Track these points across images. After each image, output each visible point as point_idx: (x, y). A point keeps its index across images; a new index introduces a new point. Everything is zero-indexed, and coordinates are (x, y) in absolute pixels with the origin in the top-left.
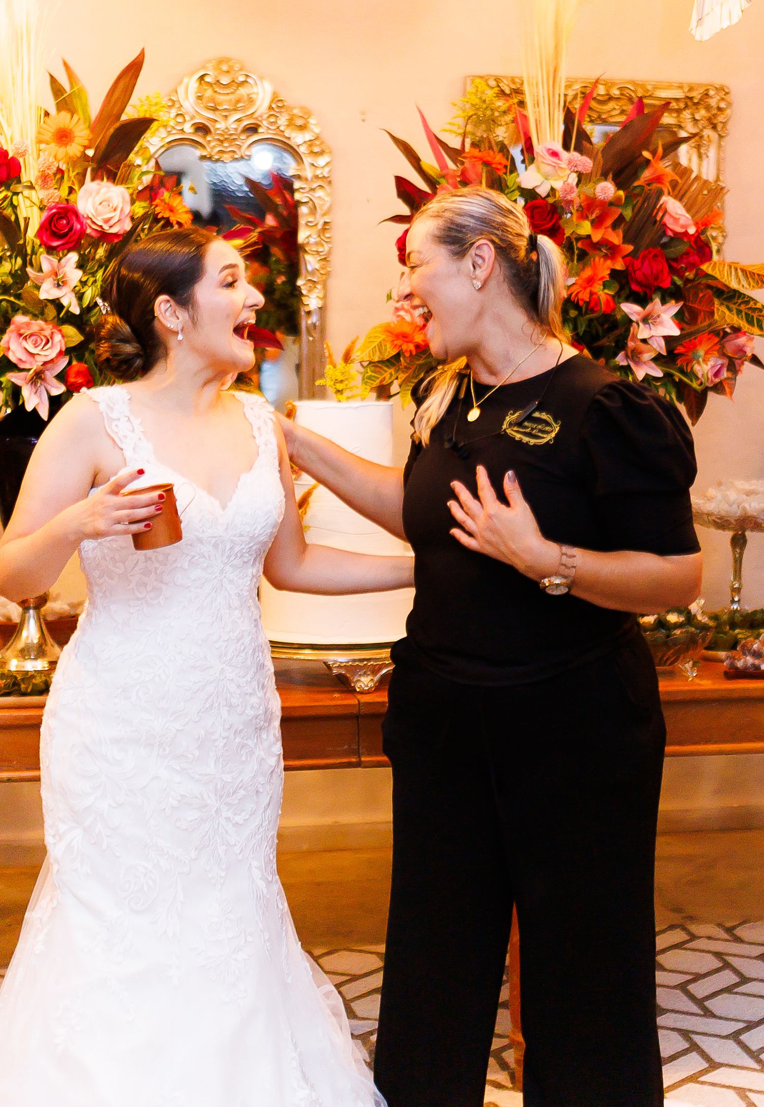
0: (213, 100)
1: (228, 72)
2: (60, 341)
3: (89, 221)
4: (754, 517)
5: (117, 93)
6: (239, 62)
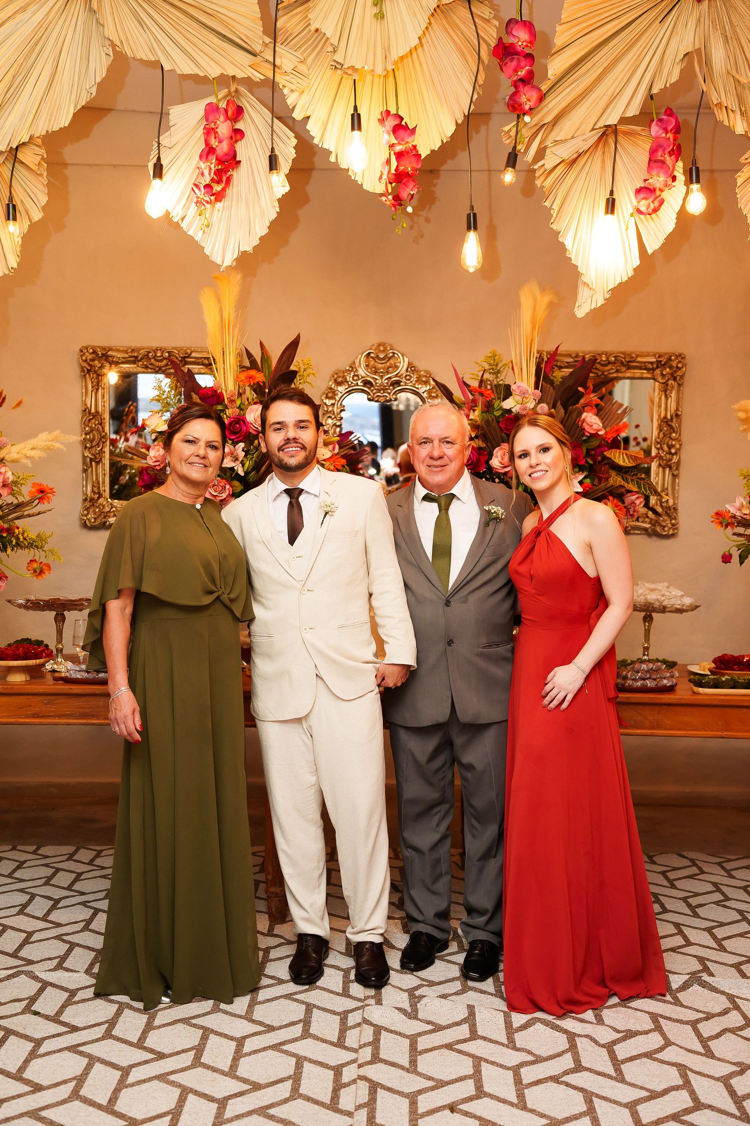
0: (375, 367)
1: (384, 351)
2: (229, 489)
3: (251, 426)
4: (651, 603)
5: (284, 359)
6: (390, 345)
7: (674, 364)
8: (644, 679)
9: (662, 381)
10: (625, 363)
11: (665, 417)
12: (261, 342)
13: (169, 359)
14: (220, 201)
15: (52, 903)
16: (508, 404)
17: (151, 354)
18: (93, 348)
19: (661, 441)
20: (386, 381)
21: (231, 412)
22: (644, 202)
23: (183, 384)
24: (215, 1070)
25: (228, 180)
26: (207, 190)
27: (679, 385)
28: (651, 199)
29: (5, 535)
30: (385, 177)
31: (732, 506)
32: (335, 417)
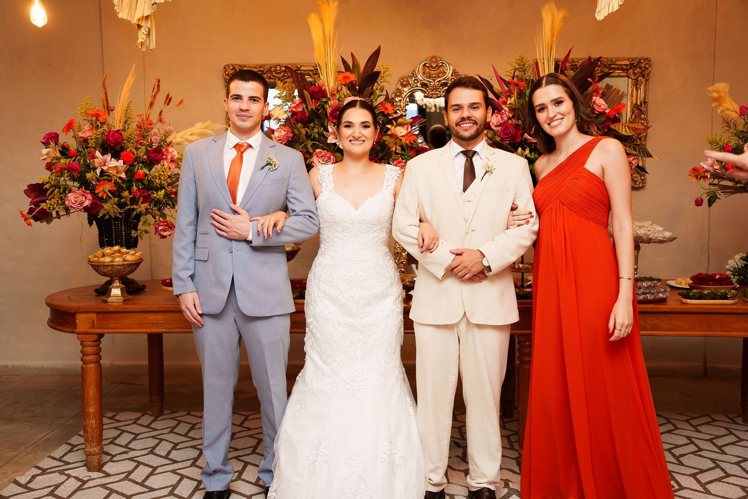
0: (429, 74)
1: (435, 62)
2: (333, 159)
5: (370, 63)
6: (440, 57)
7: (643, 65)
8: (645, 294)
9: (633, 78)
10: (608, 66)
11: (636, 104)
12: (352, 53)
13: (285, 72)
17: (272, 69)
18: (233, 65)
19: (634, 121)
20: (437, 83)
21: (333, 103)
23: (297, 85)
27: (646, 80)
29: (173, 196)
31: (704, 163)
32: (402, 110)
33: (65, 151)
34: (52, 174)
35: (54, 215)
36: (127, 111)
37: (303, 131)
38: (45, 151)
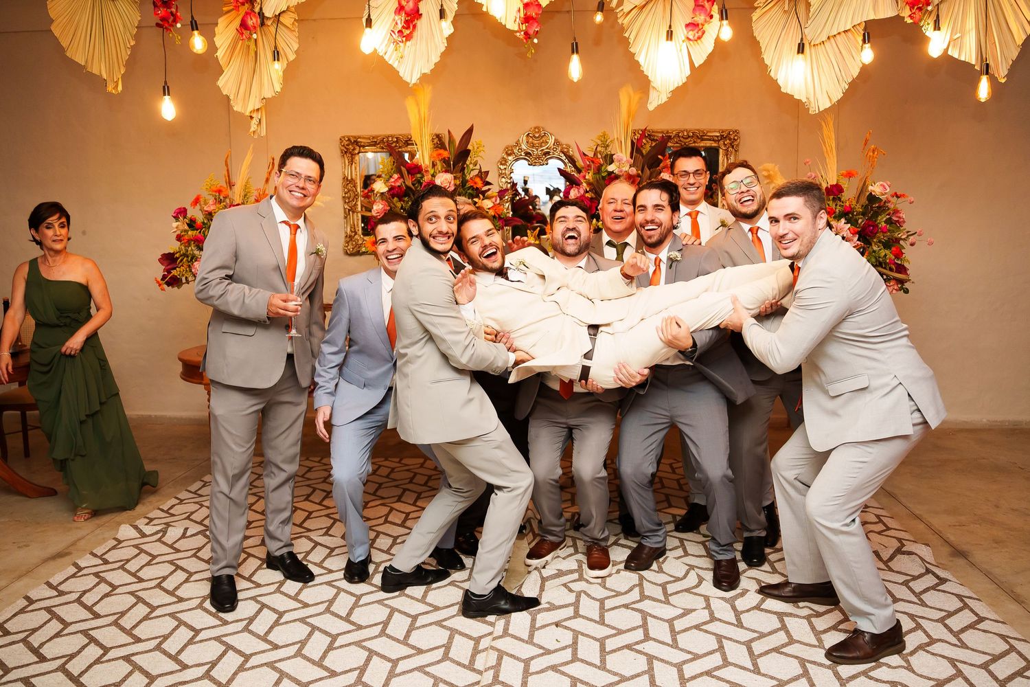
0: (532, 143)
1: (538, 132)
6: (543, 128)
7: (732, 137)
9: (724, 148)
10: (699, 136)
12: (448, 130)
13: (397, 142)
14: (409, 41)
15: (325, 494)
16: (611, 168)
17: (385, 139)
18: (348, 137)
20: (540, 152)
21: (427, 178)
22: (691, 33)
23: (395, 161)
24: (412, 598)
25: (414, 27)
26: (400, 34)
27: (736, 150)
28: (696, 31)
30: (518, 20)
32: (506, 177)
33: (192, 224)
34: (181, 244)
35: (184, 281)
36: (246, 187)
37: (399, 205)
38: (175, 224)
